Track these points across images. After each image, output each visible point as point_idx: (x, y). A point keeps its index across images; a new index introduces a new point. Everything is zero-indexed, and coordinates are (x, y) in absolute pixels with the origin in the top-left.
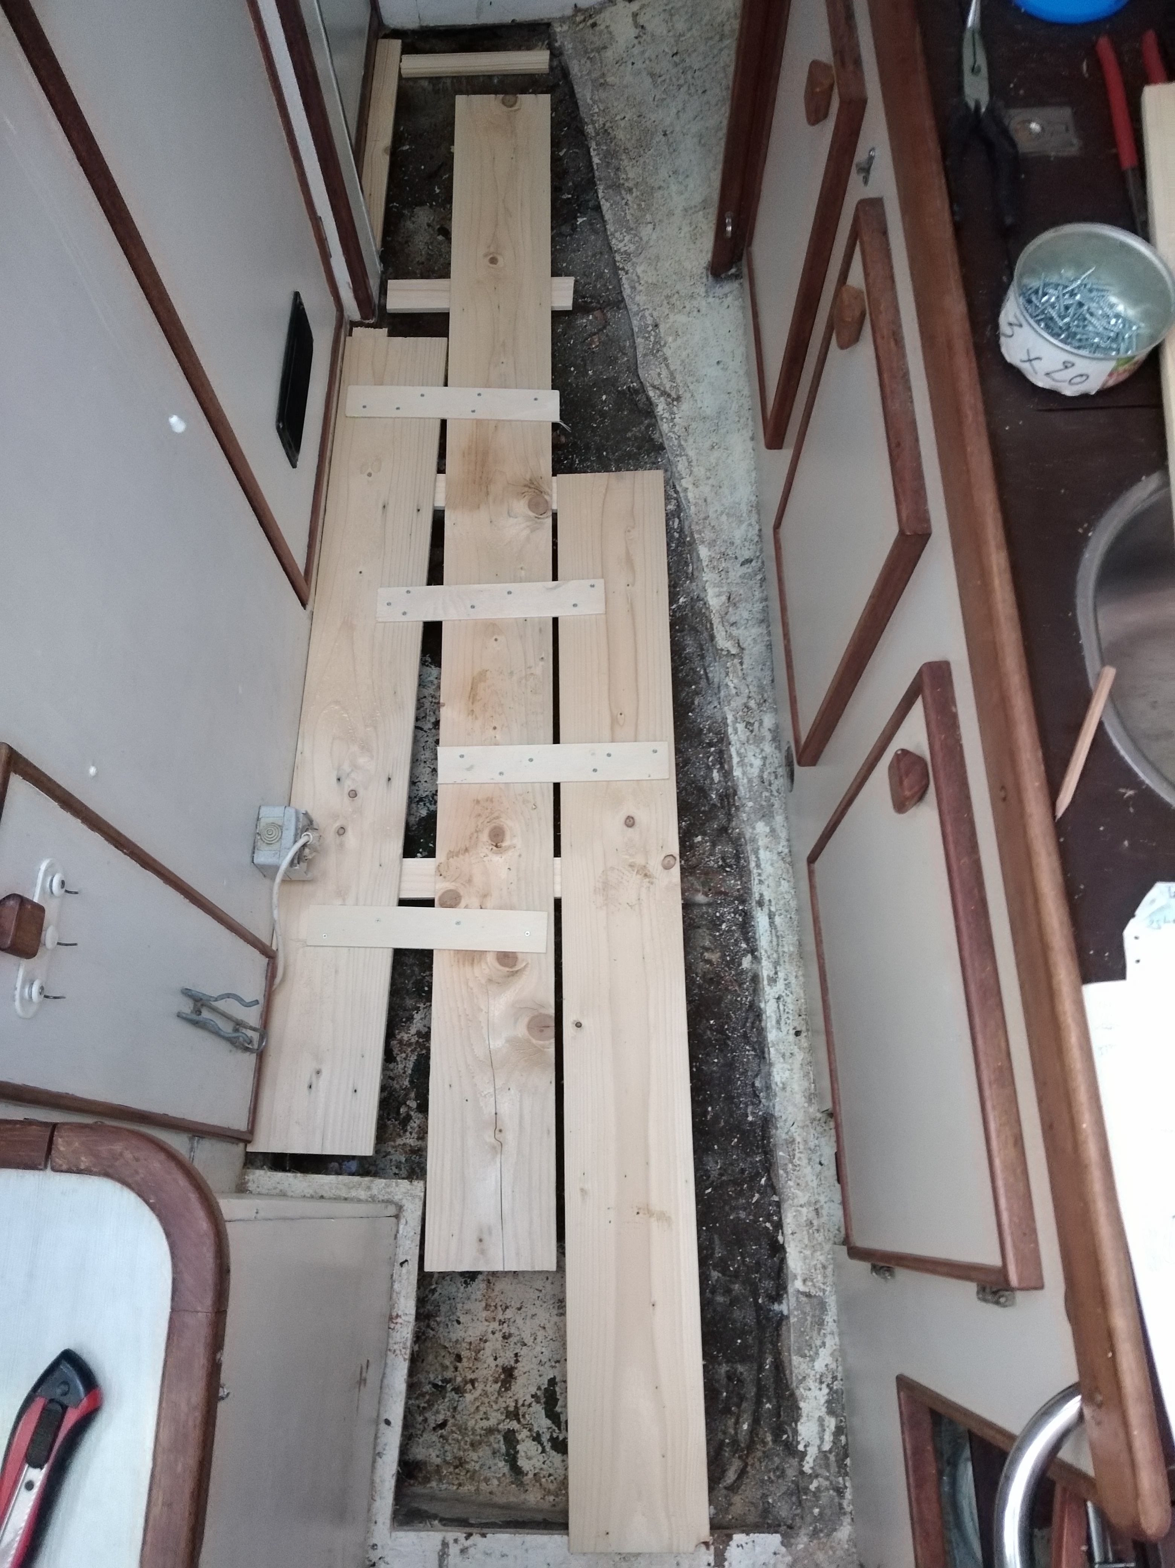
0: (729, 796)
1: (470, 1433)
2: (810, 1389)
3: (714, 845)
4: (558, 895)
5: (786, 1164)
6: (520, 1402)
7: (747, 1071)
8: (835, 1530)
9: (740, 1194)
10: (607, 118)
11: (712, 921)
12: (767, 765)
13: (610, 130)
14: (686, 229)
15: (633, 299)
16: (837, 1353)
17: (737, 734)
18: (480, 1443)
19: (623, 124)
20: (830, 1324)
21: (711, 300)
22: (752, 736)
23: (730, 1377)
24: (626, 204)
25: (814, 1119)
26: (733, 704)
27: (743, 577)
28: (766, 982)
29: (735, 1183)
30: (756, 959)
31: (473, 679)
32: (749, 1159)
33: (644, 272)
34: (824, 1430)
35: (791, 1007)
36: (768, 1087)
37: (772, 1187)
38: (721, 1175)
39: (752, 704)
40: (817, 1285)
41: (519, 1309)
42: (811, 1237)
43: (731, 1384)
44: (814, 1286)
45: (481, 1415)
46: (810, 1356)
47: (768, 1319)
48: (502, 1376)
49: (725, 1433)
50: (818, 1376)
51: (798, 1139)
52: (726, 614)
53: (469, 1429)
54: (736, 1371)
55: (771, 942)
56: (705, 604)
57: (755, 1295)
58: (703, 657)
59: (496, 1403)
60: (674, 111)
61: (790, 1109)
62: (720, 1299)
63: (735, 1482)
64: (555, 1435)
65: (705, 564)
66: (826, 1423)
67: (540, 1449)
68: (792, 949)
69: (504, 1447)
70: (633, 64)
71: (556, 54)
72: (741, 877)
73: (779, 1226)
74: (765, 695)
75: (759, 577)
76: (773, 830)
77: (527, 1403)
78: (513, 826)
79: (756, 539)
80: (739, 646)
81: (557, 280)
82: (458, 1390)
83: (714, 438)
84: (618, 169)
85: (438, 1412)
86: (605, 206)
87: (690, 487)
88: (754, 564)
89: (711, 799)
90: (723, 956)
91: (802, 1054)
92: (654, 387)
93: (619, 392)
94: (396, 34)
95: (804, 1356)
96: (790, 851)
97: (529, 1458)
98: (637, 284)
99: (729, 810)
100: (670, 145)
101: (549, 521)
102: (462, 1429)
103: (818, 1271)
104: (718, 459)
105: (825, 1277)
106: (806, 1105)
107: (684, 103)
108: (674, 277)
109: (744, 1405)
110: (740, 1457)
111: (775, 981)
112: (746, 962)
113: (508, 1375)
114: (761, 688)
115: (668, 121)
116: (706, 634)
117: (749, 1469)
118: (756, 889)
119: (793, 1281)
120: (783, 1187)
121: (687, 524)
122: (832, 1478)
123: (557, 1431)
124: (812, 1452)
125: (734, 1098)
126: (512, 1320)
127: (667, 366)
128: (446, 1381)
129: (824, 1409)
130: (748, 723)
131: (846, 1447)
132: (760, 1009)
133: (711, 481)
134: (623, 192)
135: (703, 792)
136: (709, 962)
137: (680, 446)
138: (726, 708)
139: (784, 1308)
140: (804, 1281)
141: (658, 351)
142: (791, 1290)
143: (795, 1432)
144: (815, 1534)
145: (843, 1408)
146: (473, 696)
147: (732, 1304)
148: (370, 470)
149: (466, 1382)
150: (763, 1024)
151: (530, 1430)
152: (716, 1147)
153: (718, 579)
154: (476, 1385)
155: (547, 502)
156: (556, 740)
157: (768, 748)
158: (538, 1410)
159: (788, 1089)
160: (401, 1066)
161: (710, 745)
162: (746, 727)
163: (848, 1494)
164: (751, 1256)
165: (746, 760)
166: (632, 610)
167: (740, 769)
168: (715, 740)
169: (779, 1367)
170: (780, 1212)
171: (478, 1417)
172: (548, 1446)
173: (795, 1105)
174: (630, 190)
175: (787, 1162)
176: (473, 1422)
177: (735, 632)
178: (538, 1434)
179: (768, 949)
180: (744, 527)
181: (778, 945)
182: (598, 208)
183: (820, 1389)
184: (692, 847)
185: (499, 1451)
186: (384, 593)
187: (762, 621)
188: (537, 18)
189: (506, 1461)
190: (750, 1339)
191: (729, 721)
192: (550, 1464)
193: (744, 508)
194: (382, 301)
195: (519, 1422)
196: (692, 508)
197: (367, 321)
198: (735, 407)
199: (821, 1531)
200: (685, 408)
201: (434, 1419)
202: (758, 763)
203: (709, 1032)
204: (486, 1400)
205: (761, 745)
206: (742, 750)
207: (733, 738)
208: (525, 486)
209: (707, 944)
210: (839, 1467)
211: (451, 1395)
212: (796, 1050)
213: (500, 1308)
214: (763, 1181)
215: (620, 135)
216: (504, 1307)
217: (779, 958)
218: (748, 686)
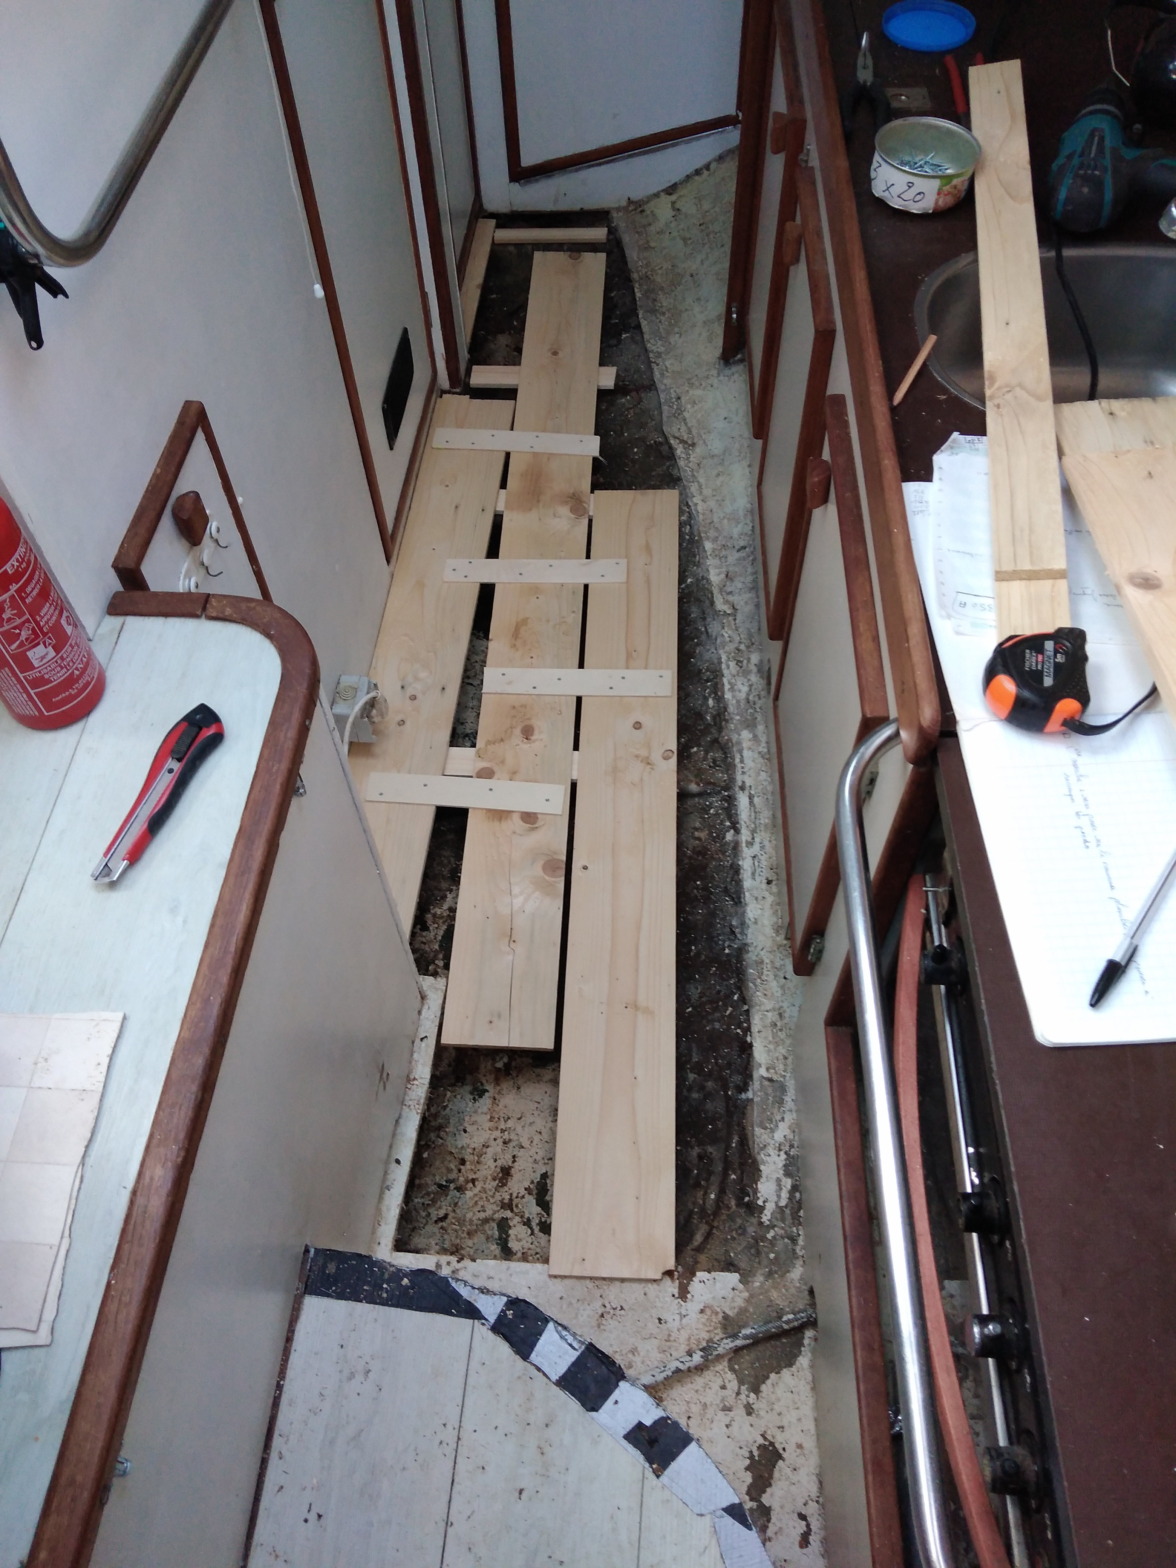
0: (721, 715)
1: (467, 1224)
2: (770, 1155)
3: (707, 753)
4: (574, 778)
5: (756, 979)
6: (515, 1195)
7: (726, 916)
8: (788, 1271)
9: (716, 1009)
10: (650, 268)
11: (703, 809)
12: (753, 691)
13: (651, 277)
14: (705, 334)
15: (661, 382)
16: (794, 1126)
17: (729, 670)
18: (476, 1232)
19: (660, 272)
20: (789, 1103)
21: (721, 378)
22: (741, 671)
23: (700, 1157)
24: (660, 322)
25: (781, 946)
26: (727, 648)
27: (739, 559)
28: (744, 845)
29: (711, 1002)
30: (737, 831)
31: (517, 623)
32: (725, 983)
33: (671, 364)
34: (781, 1189)
35: (764, 863)
36: (743, 924)
37: (743, 1000)
38: (700, 997)
39: (742, 647)
40: (778, 1072)
41: (519, 1119)
42: (774, 1036)
43: (701, 1163)
44: (776, 1073)
45: (479, 1208)
46: (771, 1128)
47: (736, 1107)
48: (500, 1175)
49: (694, 1203)
50: (777, 1145)
51: (767, 961)
52: (724, 586)
53: (467, 1220)
54: (706, 1152)
55: (750, 816)
56: (708, 581)
57: (725, 1088)
58: (704, 619)
59: (493, 1197)
60: (698, 260)
61: (761, 938)
62: (695, 1095)
63: (701, 1243)
64: (543, 1220)
65: (708, 553)
66: (783, 1183)
67: (529, 1231)
68: (767, 821)
69: (497, 1232)
70: (670, 233)
71: (612, 231)
72: (728, 770)
73: (748, 1030)
74: (753, 640)
75: (751, 558)
76: (755, 737)
77: (520, 1195)
78: (541, 725)
79: (750, 532)
80: (734, 608)
81: (603, 369)
82: (459, 1189)
83: (720, 469)
84: (655, 300)
85: (440, 1208)
86: (644, 324)
87: (700, 503)
88: (747, 549)
89: (707, 720)
90: (711, 833)
91: (772, 897)
92: (675, 438)
93: (647, 445)
94: (492, 215)
95: (765, 1128)
96: (769, 751)
97: (519, 1240)
98: (665, 372)
99: (721, 724)
100: (695, 282)
101: (586, 521)
102: (461, 1222)
103: (780, 1062)
104: (722, 482)
105: (785, 1065)
106: (774, 935)
107: (707, 254)
108: (694, 366)
109: (713, 1178)
110: (707, 1223)
111: (752, 844)
112: (729, 836)
113: (506, 1173)
114: (750, 635)
115: (694, 267)
116: (707, 603)
117: (714, 1231)
118: (739, 778)
119: (758, 1069)
120: (752, 996)
121: (696, 527)
122: (787, 1229)
123: (546, 1216)
124: (770, 1208)
125: (714, 937)
126: (512, 1128)
127: (686, 424)
128: (449, 1181)
129: (782, 1172)
130: (738, 661)
131: (799, 1203)
132: (739, 865)
133: (716, 498)
134: (658, 315)
135: (700, 716)
136: (699, 839)
137: (693, 476)
138: (721, 652)
139: (750, 1094)
140: (768, 1069)
141: (679, 414)
142: (756, 1076)
143: (756, 1191)
144: (770, 1275)
145: (798, 1171)
146: (516, 635)
147: (706, 1097)
148: (447, 483)
149: (467, 1181)
150: (741, 877)
151: (522, 1217)
152: (697, 976)
153: (720, 563)
154: (476, 1183)
155: (585, 508)
156: (581, 665)
157: (754, 678)
158: (531, 1200)
159: (760, 923)
160: (433, 934)
161: (707, 681)
162: (737, 664)
163: (801, 1242)
164: (723, 1058)
165: (736, 687)
166: (648, 581)
167: (730, 694)
168: (712, 677)
169: (745, 1142)
170: (749, 1020)
171: (476, 1209)
172: (536, 1229)
173: (765, 935)
174: (664, 314)
175: (756, 977)
176: (471, 1214)
177: (730, 598)
178: (529, 1219)
179: (747, 821)
180: (740, 526)
181: (756, 818)
182: (638, 327)
183: (779, 1155)
184: (689, 756)
185: (492, 1237)
186: (451, 563)
187: (753, 588)
188: (599, 207)
189: (497, 1244)
190: (719, 1124)
191: (723, 660)
192: (537, 1244)
193: (741, 513)
194: (467, 379)
195: (512, 1211)
196: (701, 516)
197: (454, 390)
198: (737, 446)
199: (776, 1272)
200: (699, 450)
201: (435, 1213)
202: (745, 689)
203: (695, 891)
204: (484, 1196)
205: (749, 677)
206: (733, 681)
207: (726, 672)
208: (570, 497)
209: (698, 825)
210: (793, 1219)
211: (453, 1193)
212: (767, 894)
213: (502, 1119)
214: (736, 997)
215: (658, 279)
216: (506, 1118)
217: (756, 827)
218: (739, 635)
